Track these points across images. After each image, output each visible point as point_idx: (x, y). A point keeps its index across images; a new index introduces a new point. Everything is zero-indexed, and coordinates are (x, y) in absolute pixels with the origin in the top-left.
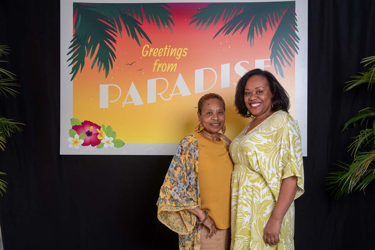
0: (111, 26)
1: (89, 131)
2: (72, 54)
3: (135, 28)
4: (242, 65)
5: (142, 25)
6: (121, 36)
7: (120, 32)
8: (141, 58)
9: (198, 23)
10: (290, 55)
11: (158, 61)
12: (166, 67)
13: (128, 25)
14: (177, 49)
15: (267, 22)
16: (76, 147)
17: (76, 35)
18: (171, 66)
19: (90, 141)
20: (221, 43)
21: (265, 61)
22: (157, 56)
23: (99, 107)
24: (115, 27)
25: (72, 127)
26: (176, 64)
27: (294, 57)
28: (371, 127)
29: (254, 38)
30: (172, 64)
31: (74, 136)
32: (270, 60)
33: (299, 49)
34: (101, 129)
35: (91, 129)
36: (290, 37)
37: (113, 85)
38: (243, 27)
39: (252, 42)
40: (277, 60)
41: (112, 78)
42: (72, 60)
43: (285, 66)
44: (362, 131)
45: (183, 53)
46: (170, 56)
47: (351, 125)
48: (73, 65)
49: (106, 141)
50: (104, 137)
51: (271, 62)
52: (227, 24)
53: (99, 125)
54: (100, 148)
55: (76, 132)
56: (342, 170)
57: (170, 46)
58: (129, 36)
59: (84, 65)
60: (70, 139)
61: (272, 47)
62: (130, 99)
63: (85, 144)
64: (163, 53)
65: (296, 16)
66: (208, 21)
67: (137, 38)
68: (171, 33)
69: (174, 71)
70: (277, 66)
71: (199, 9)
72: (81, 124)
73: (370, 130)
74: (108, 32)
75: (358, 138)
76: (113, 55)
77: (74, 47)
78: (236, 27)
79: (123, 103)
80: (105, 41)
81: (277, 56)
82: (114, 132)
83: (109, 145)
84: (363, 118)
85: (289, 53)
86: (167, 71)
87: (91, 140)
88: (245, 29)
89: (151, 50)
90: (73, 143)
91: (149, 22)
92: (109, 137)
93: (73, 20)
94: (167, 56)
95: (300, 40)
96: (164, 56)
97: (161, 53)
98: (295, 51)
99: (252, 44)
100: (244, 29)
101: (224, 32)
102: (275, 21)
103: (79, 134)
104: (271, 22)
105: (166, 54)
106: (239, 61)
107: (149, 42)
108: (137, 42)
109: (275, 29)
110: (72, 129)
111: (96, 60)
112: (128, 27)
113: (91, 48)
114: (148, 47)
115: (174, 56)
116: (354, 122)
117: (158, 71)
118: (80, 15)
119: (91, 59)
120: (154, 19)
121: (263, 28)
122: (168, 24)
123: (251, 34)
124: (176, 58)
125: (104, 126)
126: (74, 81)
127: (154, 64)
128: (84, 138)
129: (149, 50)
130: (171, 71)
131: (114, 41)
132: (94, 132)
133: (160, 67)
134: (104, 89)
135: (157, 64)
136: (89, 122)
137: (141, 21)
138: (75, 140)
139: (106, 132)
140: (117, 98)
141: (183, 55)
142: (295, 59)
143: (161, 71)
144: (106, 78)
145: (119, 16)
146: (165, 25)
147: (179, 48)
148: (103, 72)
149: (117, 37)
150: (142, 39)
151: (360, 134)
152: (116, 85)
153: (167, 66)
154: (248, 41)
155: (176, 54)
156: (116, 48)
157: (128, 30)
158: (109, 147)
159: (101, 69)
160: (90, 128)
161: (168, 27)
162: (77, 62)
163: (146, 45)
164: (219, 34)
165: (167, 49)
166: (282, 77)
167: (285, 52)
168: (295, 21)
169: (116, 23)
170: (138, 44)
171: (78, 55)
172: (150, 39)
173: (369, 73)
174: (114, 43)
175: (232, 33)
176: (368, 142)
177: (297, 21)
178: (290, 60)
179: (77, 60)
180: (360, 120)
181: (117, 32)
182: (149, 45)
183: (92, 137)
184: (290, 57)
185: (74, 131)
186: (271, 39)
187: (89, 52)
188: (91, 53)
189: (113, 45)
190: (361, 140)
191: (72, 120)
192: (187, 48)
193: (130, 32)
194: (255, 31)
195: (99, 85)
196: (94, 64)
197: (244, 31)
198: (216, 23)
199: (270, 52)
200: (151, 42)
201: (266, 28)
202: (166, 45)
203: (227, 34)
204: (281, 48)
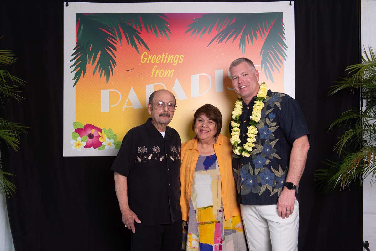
0: (111, 35)
1: (91, 134)
2: (75, 61)
3: (134, 37)
5: (140, 34)
6: (121, 44)
7: (120, 41)
8: (140, 64)
9: (193, 32)
10: (279, 62)
11: (156, 67)
12: (163, 73)
14: (174, 56)
15: (257, 31)
16: (78, 149)
17: (78, 44)
18: (168, 72)
19: (92, 144)
20: (215, 51)
22: (154, 63)
23: (100, 111)
24: (116, 35)
25: (75, 130)
26: (173, 71)
27: (282, 63)
28: (353, 127)
29: (246, 46)
30: (169, 70)
31: (77, 139)
32: (260, 66)
33: (286, 56)
34: (103, 131)
35: (93, 132)
37: (114, 90)
38: (235, 35)
39: (244, 49)
40: (267, 66)
41: (113, 83)
42: (75, 66)
43: (274, 72)
44: (346, 131)
45: (179, 60)
46: (168, 62)
47: (336, 126)
48: (75, 71)
49: (107, 143)
50: (105, 140)
51: (262, 68)
52: (221, 32)
53: (100, 128)
54: (102, 150)
55: (78, 135)
57: (167, 54)
58: (129, 44)
59: (85, 72)
60: (73, 142)
61: (262, 55)
62: (129, 103)
63: (86, 147)
64: (160, 60)
65: (284, 26)
66: (203, 30)
67: (137, 46)
68: (168, 41)
69: (172, 76)
70: (267, 72)
71: (195, 19)
72: (83, 128)
73: (353, 130)
74: (108, 40)
75: (343, 138)
76: (114, 62)
77: (76, 54)
78: (229, 36)
79: (123, 107)
80: (106, 49)
81: (267, 63)
82: (115, 134)
83: (110, 147)
84: (346, 120)
85: (278, 60)
86: (165, 76)
87: (93, 142)
89: (150, 57)
90: (75, 145)
91: (147, 30)
92: (110, 140)
93: (75, 30)
94: (165, 62)
95: (288, 48)
96: (162, 62)
97: (159, 59)
98: (283, 58)
99: (244, 51)
100: (236, 37)
101: (217, 40)
102: (265, 30)
103: (81, 137)
104: (261, 31)
105: (163, 61)
107: (148, 50)
108: (136, 49)
109: (265, 37)
110: (75, 132)
111: (98, 66)
112: (127, 35)
114: (147, 55)
115: (171, 62)
116: (338, 124)
117: (156, 76)
118: (82, 24)
119: (92, 66)
120: (152, 28)
121: (253, 37)
122: (165, 33)
123: (243, 42)
124: (173, 64)
125: (105, 129)
126: (76, 86)
127: (152, 70)
128: (86, 140)
129: (147, 57)
130: (168, 76)
131: (115, 49)
132: (95, 135)
133: (158, 73)
134: (105, 94)
135: (155, 70)
136: (91, 125)
137: (140, 30)
138: (77, 142)
139: (107, 135)
140: (117, 103)
141: (179, 61)
142: (283, 66)
143: (159, 77)
144: (107, 83)
145: (119, 26)
146: (162, 33)
147: (176, 55)
148: (104, 77)
149: (117, 44)
150: (141, 47)
151: (344, 134)
152: (116, 90)
153: (165, 72)
154: (240, 49)
155: (173, 61)
156: (116, 56)
157: (128, 38)
158: (110, 149)
159: (102, 75)
160: (91, 131)
161: (165, 36)
162: (79, 68)
163: (145, 52)
164: (213, 42)
165: (164, 56)
166: (271, 82)
167: (274, 59)
168: (283, 30)
169: (116, 32)
170: (137, 52)
171: (80, 62)
172: (148, 46)
173: (351, 79)
174: (115, 51)
175: (225, 41)
176: (352, 141)
177: (285, 30)
178: (278, 66)
179: (79, 67)
180: (344, 122)
181: (117, 41)
182: (147, 52)
183: (94, 140)
184: (279, 64)
185: (77, 134)
186: (261, 47)
187: (91, 59)
188: (93, 60)
189: (114, 53)
190: (345, 139)
191: (75, 123)
192: (183, 55)
193: (129, 40)
194: (246, 39)
195: (100, 90)
196: (96, 70)
197: (236, 39)
198: (210, 31)
199: (260, 58)
200: (150, 49)
201: (257, 37)
202: (164, 52)
203: (220, 42)
204: (270, 55)
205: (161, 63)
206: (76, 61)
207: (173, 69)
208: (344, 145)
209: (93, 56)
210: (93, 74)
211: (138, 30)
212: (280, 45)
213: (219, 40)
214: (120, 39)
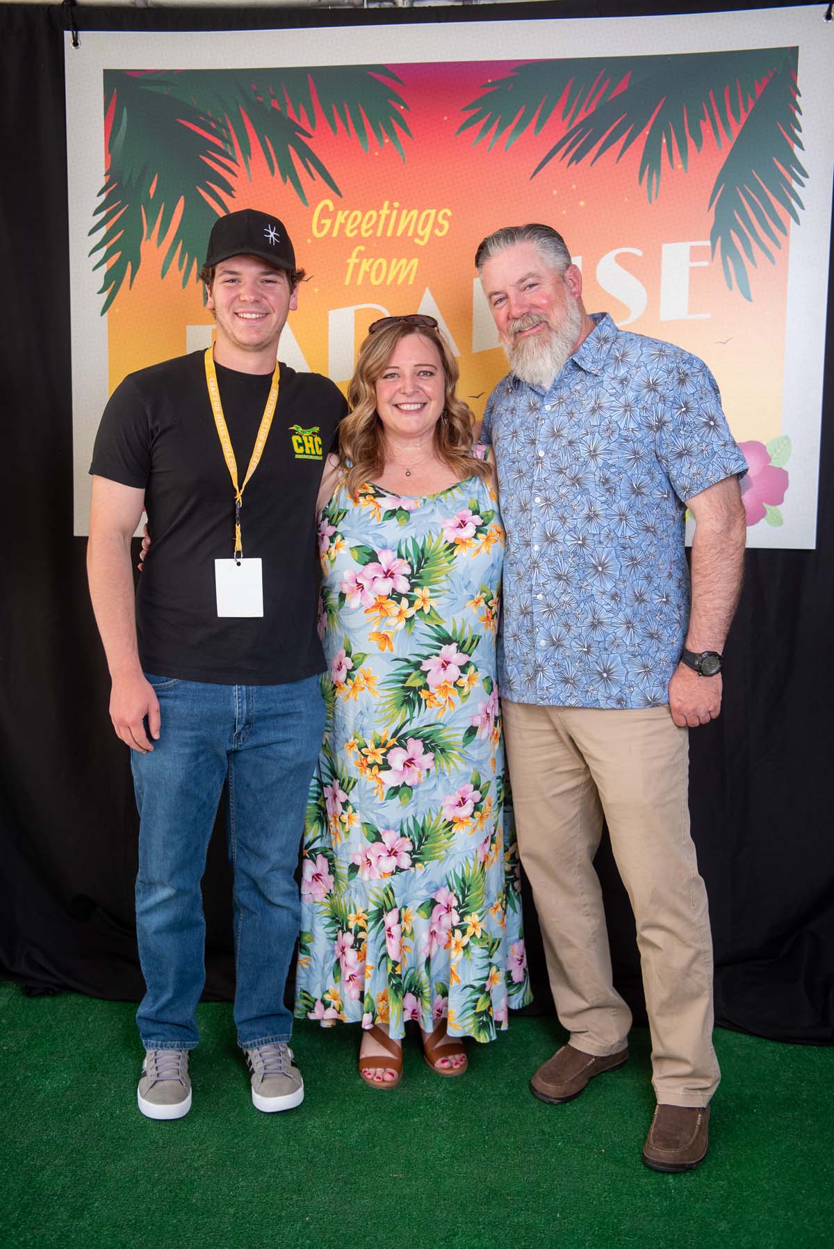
0: (218, 142)
2: (103, 231)
3: (291, 148)
4: (620, 260)
5: (310, 137)
6: (249, 172)
7: (246, 162)
8: (310, 241)
9: (487, 127)
10: (774, 227)
11: (360, 251)
12: (384, 270)
13: (269, 138)
14: (420, 213)
15: (705, 120)
17: (113, 171)
18: (399, 265)
20: (555, 192)
21: (692, 247)
22: (356, 235)
24: (231, 145)
26: (415, 262)
27: (785, 231)
29: (663, 172)
30: (404, 261)
32: (708, 243)
33: (803, 209)
36: (776, 167)
38: (625, 137)
39: (654, 186)
40: (732, 241)
42: (104, 249)
43: (754, 263)
45: (437, 225)
46: (399, 234)
48: (106, 264)
51: (714, 251)
52: (578, 127)
57: (396, 205)
58: (273, 173)
59: (138, 268)
61: (718, 203)
64: (375, 227)
65: (797, 96)
66: (516, 120)
67: (298, 181)
68: (402, 161)
69: (411, 282)
70: (730, 263)
71: (490, 81)
74: (208, 161)
77: (109, 210)
78: (603, 139)
80: (201, 191)
81: (732, 231)
85: (771, 223)
86: (389, 282)
88: (631, 146)
89: (341, 217)
91: (332, 125)
93: (103, 127)
94: (389, 234)
95: (807, 177)
96: (379, 234)
97: (371, 224)
98: (789, 214)
99: (654, 192)
100: (630, 144)
101: (562, 158)
102: (731, 118)
104: (718, 119)
105: (385, 230)
106: (612, 248)
107: (332, 192)
108: (297, 191)
109: (728, 141)
111: (177, 247)
112: (269, 145)
113: (158, 213)
114: (331, 208)
115: (410, 234)
117: (359, 282)
118: (125, 109)
119: (158, 247)
120: (348, 117)
121: (691, 142)
122: (391, 132)
123: (651, 161)
124: (417, 241)
126: (109, 315)
127: (349, 261)
129: (333, 216)
130: (400, 281)
131: (229, 189)
133: (368, 270)
134: (199, 339)
135: (357, 261)
137: (309, 126)
141: (437, 232)
142: (788, 241)
143: (370, 283)
145: (243, 112)
146: (381, 134)
147: (425, 210)
148: (196, 285)
149: (236, 176)
150: (311, 182)
153: (389, 266)
154: (640, 183)
155: (415, 229)
157: (270, 153)
159: (190, 278)
161: (392, 143)
162: (117, 256)
163: (324, 199)
164: (551, 162)
165: (388, 212)
166: (745, 299)
167: (758, 219)
168: (794, 115)
169: (232, 131)
170: (298, 199)
171: (120, 234)
172: (335, 181)
174: (229, 196)
175: (593, 158)
177: (801, 114)
178: (773, 244)
179: (118, 251)
181: (234, 161)
182: (333, 201)
184: (773, 234)
186: (715, 176)
187: (155, 224)
188: (161, 228)
189: (226, 203)
192: (450, 208)
193: (275, 160)
194: (664, 150)
195: (185, 327)
196: (169, 264)
197: (628, 150)
198: (540, 124)
199: (711, 217)
200: (341, 190)
201: (701, 140)
202: (386, 199)
203: (574, 163)
204: (745, 203)
205: (376, 237)
206: (107, 233)
207: (414, 257)
209: (160, 217)
210: (160, 273)
211: (306, 126)
212: (781, 168)
213: (570, 155)
214: (245, 157)
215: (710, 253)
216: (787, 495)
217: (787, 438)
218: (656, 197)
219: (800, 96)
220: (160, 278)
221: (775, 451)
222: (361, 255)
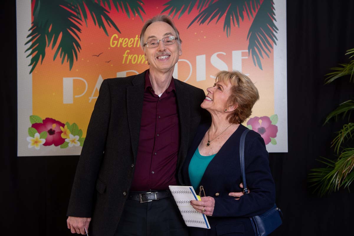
0: (75, 14)
1: (51, 129)
2: (31, 43)
3: (102, 16)
4: (218, 56)
5: (108, 12)
6: (87, 24)
7: (86, 20)
8: (109, 48)
9: (172, 11)
11: (128, 52)
12: (137, 59)
13: (94, 13)
15: (244, 11)
16: (36, 148)
17: (35, 23)
18: (142, 57)
19: (53, 141)
20: (195, 33)
21: (242, 52)
22: (126, 47)
23: (63, 102)
24: (80, 14)
25: (31, 124)
27: (272, 48)
28: (353, 121)
29: (231, 27)
31: (34, 135)
32: (247, 51)
33: (277, 40)
34: (66, 126)
35: (54, 127)
36: (268, 27)
37: (78, 78)
38: (218, 16)
39: (229, 32)
40: (255, 50)
41: (77, 70)
42: (30, 51)
43: (263, 58)
44: (345, 125)
47: (333, 119)
48: (31, 56)
49: (71, 140)
50: (68, 136)
51: (249, 53)
52: (202, 12)
53: (62, 122)
54: (65, 148)
55: (36, 130)
56: (325, 166)
58: (95, 25)
59: (44, 57)
60: (29, 139)
61: (250, 38)
63: (46, 144)
64: (133, 44)
65: (274, 5)
66: (182, 9)
67: (105, 28)
69: (146, 63)
70: (255, 58)
72: (42, 122)
73: (353, 124)
74: (71, 20)
75: (341, 132)
76: (78, 45)
77: (33, 36)
78: (211, 16)
79: (89, 98)
80: (68, 30)
81: (255, 47)
82: (80, 130)
83: (74, 144)
84: (345, 112)
85: (267, 45)
86: (138, 63)
87: (54, 139)
89: (121, 40)
90: (32, 142)
91: (117, 9)
92: (74, 136)
93: (31, 7)
95: (278, 30)
96: (134, 46)
97: (131, 43)
98: (273, 42)
100: (220, 18)
101: (198, 21)
102: (253, 11)
103: (39, 132)
104: (248, 11)
105: (137, 45)
106: (215, 52)
107: (118, 32)
108: (105, 31)
109: (252, 18)
110: (32, 127)
111: (59, 50)
112: (94, 15)
113: (52, 38)
114: (117, 37)
116: (335, 116)
117: (128, 62)
118: (39, 1)
119: (52, 49)
120: (123, 6)
121: (240, 18)
122: (138, 12)
123: (227, 24)
125: (68, 123)
126: (33, 74)
127: (124, 55)
128: (46, 137)
129: (118, 40)
130: (142, 62)
132: (57, 131)
133: (131, 58)
134: (68, 83)
135: (127, 55)
136: (51, 119)
137: (108, 9)
138: (35, 139)
139: (71, 130)
140: (83, 93)
142: (273, 51)
143: (132, 63)
144: (70, 70)
145: (84, 3)
146: (135, 13)
148: (67, 64)
149: (82, 25)
150: (110, 28)
151: (343, 128)
152: (81, 78)
153: (138, 57)
154: (224, 31)
156: (80, 38)
157: (94, 18)
158: (74, 146)
159: (64, 61)
160: (52, 126)
161: (139, 15)
163: (114, 34)
164: (194, 23)
165: (138, 39)
166: (260, 69)
167: (263, 42)
168: (273, 11)
169: (80, 10)
170: (105, 34)
171: (37, 45)
172: (119, 28)
173: (351, 65)
174: (79, 33)
175: (208, 22)
176: (351, 136)
177: (275, 10)
178: (268, 51)
179: (36, 51)
180: (342, 114)
181: (81, 20)
182: (118, 35)
183: (55, 135)
184: (268, 48)
185: (34, 129)
186: (249, 29)
187: (51, 42)
188: (53, 43)
189: (78, 34)
190: (344, 134)
191: (32, 117)
193: (96, 20)
194: (231, 21)
195: (62, 78)
196: (57, 55)
197: (220, 20)
198: (190, 11)
199: (247, 43)
200: (120, 31)
201: (243, 17)
202: (137, 34)
203: (202, 23)
204: (259, 38)
205: (133, 47)
208: (343, 140)
209: (53, 39)
210: (53, 59)
212: (270, 27)
213: (200, 21)
214: (85, 19)
215: (248, 54)
216: (278, 134)
217: (276, 115)
218: (230, 35)
219: (274, 4)
220: (53, 61)
221: (273, 119)
222: (128, 54)
